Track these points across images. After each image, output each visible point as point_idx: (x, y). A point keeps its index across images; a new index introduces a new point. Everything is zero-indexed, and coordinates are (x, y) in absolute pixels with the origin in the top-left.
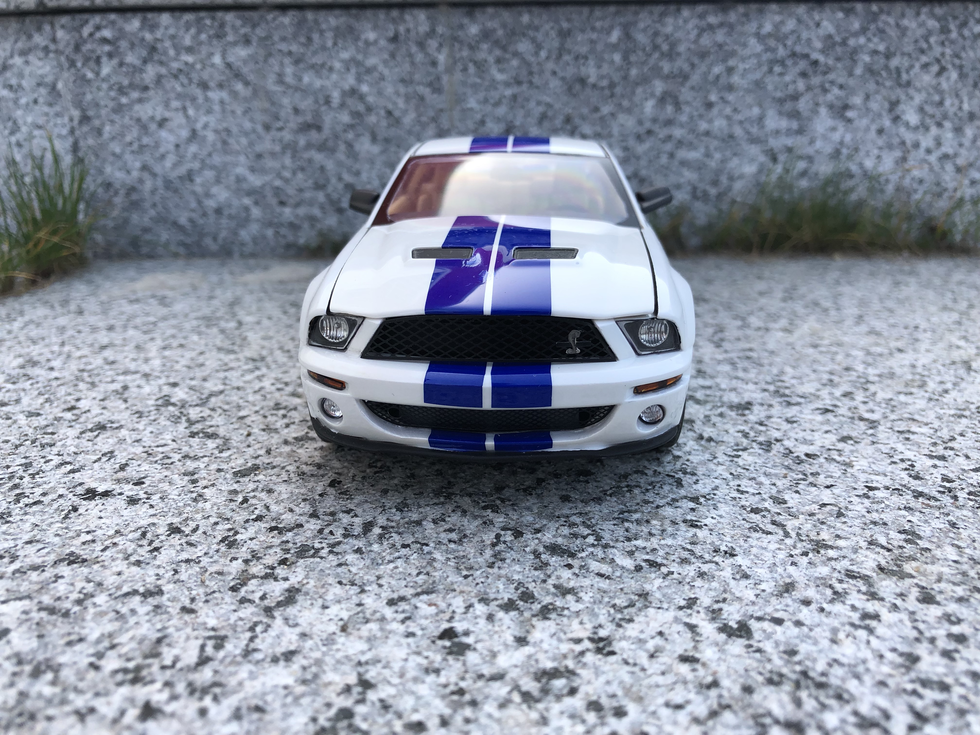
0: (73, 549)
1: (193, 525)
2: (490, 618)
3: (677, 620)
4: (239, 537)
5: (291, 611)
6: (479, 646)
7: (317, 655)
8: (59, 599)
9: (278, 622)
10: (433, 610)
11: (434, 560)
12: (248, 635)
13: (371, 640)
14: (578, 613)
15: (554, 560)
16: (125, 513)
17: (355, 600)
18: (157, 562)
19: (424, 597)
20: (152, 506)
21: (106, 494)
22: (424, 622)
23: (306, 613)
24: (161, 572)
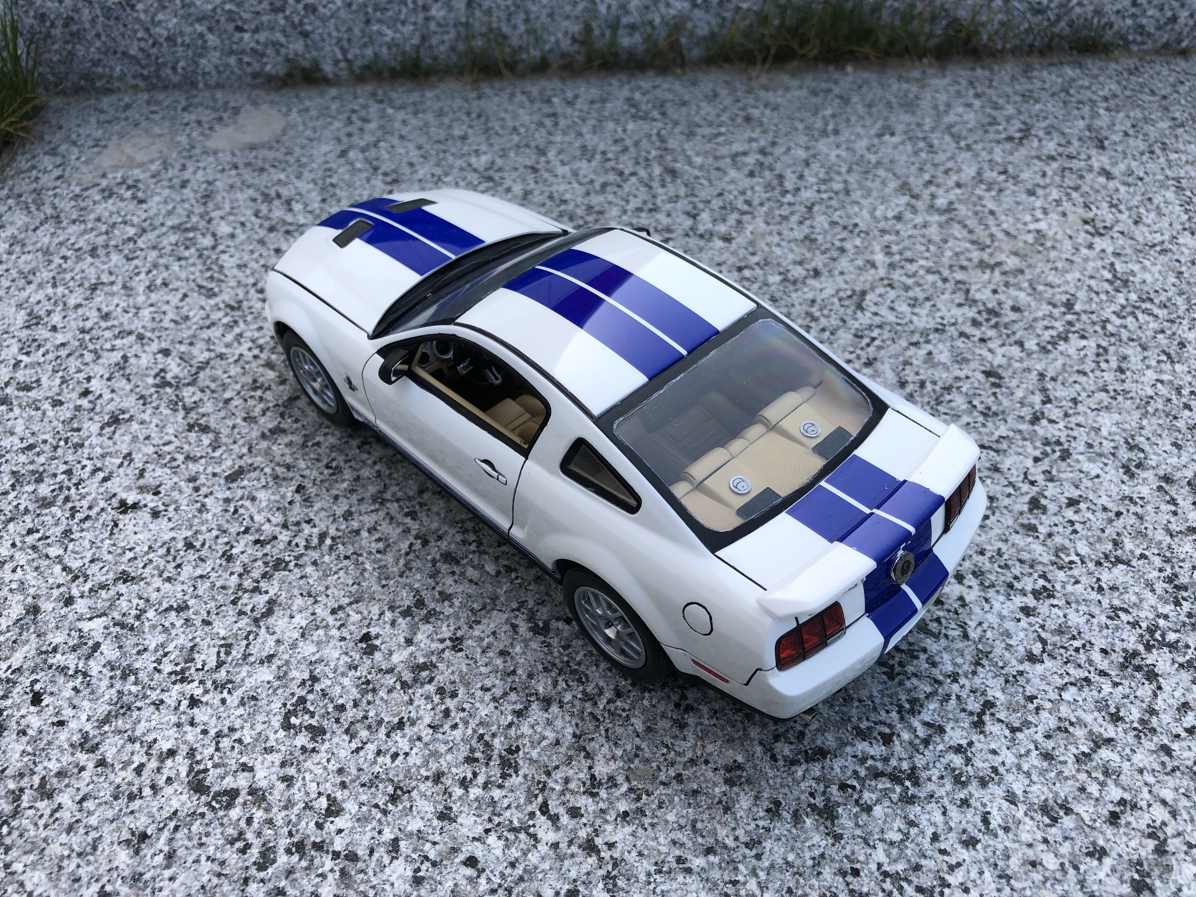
0: (123, 567)
1: (201, 538)
2: (393, 623)
3: (507, 621)
4: (234, 551)
5: (271, 620)
6: (383, 647)
7: (286, 657)
8: (124, 615)
9: (263, 630)
10: (358, 617)
11: (365, 570)
12: (245, 642)
13: (318, 643)
14: (448, 617)
15: (444, 568)
16: (152, 526)
17: (311, 610)
18: (181, 579)
19: (354, 606)
20: (170, 520)
21: (135, 506)
22: (352, 628)
23: (280, 622)
24: (185, 587)
